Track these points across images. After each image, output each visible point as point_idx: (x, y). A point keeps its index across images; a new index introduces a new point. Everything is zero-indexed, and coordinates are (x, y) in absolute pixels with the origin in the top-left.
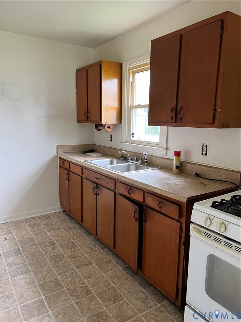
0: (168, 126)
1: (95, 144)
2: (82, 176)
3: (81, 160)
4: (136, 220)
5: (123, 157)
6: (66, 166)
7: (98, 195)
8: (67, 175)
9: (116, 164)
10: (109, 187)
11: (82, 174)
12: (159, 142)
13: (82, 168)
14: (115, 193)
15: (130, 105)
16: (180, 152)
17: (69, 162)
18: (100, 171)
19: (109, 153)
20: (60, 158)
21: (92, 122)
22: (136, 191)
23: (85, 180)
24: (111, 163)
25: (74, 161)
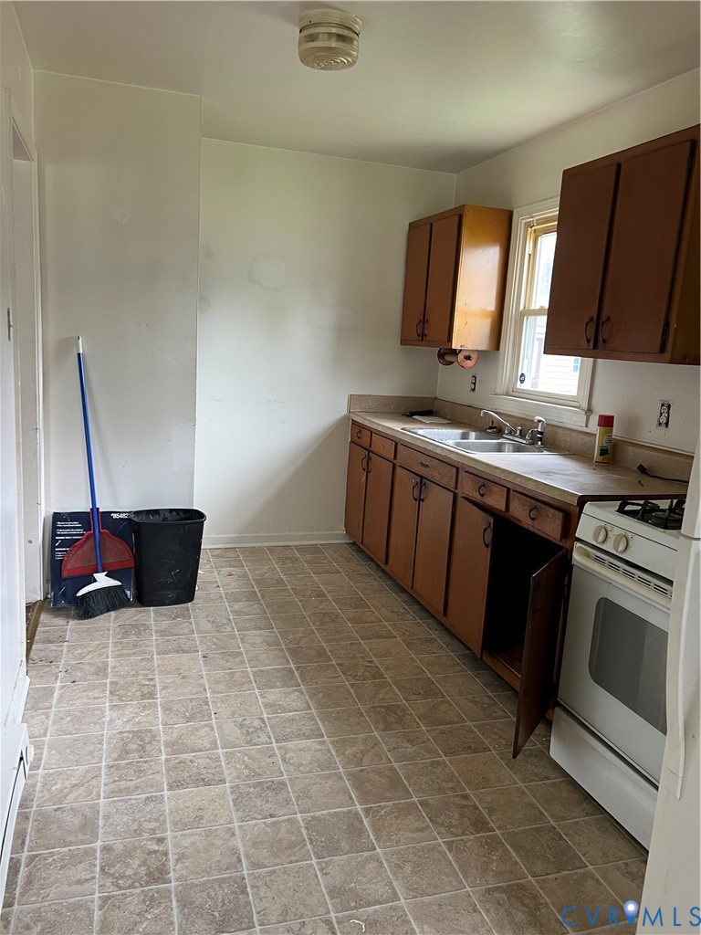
0: (595, 357)
1: (436, 398)
2: (395, 461)
3: (396, 427)
4: (487, 546)
5: (495, 428)
6: (365, 440)
7: (423, 500)
8: (365, 461)
9: (476, 439)
10: (444, 482)
11: (395, 458)
12: (575, 394)
13: (397, 443)
14: (455, 495)
15: (521, 308)
16: (613, 417)
17: (372, 431)
18: (430, 448)
19: (465, 420)
20: (354, 422)
21: (431, 344)
22: (495, 489)
23: (399, 470)
24: (465, 436)
25: (380, 429)
